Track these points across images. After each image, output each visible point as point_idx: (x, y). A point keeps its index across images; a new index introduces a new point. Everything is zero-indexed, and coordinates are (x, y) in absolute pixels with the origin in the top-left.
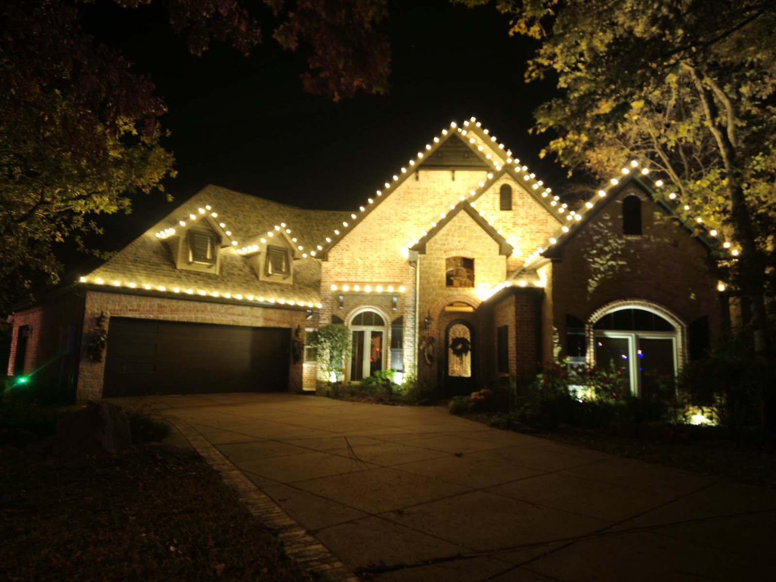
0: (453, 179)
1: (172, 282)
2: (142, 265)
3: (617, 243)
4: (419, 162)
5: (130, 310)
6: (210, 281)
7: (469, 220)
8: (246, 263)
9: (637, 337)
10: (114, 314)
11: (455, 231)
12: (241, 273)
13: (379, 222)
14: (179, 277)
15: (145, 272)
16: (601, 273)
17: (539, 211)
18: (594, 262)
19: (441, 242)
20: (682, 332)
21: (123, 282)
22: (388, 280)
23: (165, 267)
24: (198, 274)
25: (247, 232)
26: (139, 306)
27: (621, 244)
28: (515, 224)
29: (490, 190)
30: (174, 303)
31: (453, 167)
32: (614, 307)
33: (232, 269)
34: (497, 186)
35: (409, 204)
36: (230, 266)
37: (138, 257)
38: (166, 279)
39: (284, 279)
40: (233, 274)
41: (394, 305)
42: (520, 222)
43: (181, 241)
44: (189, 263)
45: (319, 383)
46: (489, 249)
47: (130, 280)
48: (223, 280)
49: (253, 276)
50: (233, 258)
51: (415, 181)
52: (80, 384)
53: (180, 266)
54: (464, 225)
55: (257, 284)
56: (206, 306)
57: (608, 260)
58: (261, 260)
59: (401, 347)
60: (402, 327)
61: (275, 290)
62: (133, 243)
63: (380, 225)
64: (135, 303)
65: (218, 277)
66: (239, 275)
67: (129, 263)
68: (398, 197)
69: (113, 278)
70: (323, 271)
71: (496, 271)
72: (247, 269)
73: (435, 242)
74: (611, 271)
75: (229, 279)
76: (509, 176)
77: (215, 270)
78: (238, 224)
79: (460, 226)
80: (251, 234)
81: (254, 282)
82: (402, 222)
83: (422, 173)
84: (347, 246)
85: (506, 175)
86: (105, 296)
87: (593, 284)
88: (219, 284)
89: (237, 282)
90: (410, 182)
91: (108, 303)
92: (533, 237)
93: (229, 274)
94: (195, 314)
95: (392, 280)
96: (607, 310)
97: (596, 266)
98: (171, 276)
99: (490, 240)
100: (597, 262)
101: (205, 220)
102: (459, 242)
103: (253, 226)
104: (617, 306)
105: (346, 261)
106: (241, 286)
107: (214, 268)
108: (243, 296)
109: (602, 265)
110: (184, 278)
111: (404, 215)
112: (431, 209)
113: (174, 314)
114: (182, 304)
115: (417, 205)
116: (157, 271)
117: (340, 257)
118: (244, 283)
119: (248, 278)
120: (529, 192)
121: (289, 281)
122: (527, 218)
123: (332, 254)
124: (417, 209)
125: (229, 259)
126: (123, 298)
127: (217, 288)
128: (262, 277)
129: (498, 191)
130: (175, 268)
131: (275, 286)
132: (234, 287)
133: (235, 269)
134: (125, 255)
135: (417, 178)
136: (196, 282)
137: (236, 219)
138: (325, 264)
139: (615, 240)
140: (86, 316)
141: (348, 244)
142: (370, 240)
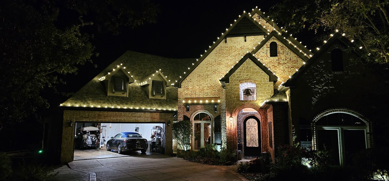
0: (245, 41)
1: (104, 103)
2: (90, 95)
3: (328, 76)
4: (226, 33)
5: (84, 118)
6: (123, 101)
7: (252, 64)
8: (143, 90)
9: (342, 129)
10: (77, 120)
11: (245, 70)
12: (140, 95)
13: (206, 66)
14: (108, 100)
15: (92, 98)
16: (319, 93)
17: (293, 56)
18: (315, 88)
19: (237, 76)
20: (370, 126)
21: (80, 105)
22: (212, 96)
23: (102, 95)
24: (118, 97)
25: (145, 73)
26: (88, 115)
27: (331, 77)
28: (279, 63)
29: (265, 46)
30: (106, 113)
31: (245, 35)
32: (327, 113)
33: (135, 94)
34: (268, 44)
35: (222, 56)
36: (135, 92)
37: (89, 91)
38: (101, 101)
39: (162, 97)
40: (136, 96)
41: (216, 109)
42: (282, 62)
43: (109, 82)
44: (113, 93)
45: (178, 150)
46: (264, 79)
47: (84, 104)
48: (130, 100)
49: (146, 97)
50: (136, 87)
51: (225, 43)
52: (62, 155)
53: (109, 94)
54: (249, 66)
55: (148, 100)
56: (121, 113)
57: (323, 86)
58: (150, 88)
59: (220, 131)
60: (220, 121)
61: (157, 103)
62: (87, 84)
63: (207, 68)
64: (87, 114)
65: (128, 98)
66: (139, 96)
67: (84, 95)
68: (216, 52)
69: (76, 103)
70: (179, 93)
71: (268, 90)
72: (143, 93)
73: (234, 76)
74: (325, 92)
75: (133, 99)
76: (275, 38)
77: (126, 95)
78: (140, 70)
79: (248, 67)
80: (146, 74)
81: (146, 99)
82: (218, 65)
83: (228, 39)
84: (191, 79)
85: (273, 37)
86: (72, 112)
87: (315, 100)
88: (128, 102)
89: (137, 100)
90: (222, 44)
91: (74, 115)
92: (289, 70)
93: (134, 96)
94: (116, 118)
95: (214, 96)
96: (324, 114)
97: (317, 90)
98: (105, 100)
99: (264, 73)
100: (317, 88)
101: (120, 70)
102: (247, 75)
103: (148, 70)
104: (330, 112)
105: (190, 87)
106: (139, 102)
107: (126, 94)
108: (140, 108)
109: (320, 89)
110: (110, 100)
111: (219, 62)
112: (234, 57)
113: (106, 118)
114: (110, 113)
115: (226, 56)
116: (98, 98)
117: (187, 86)
118: (141, 100)
119: (143, 98)
120: (286, 46)
121: (164, 98)
122: (286, 60)
123: (183, 84)
124: (226, 58)
125: (134, 88)
126: (81, 112)
127: (127, 104)
128: (150, 97)
129: (269, 46)
130: (107, 95)
131: (157, 101)
132: (136, 103)
133: (137, 93)
134: (83, 91)
135: (226, 42)
136: (116, 102)
137: (140, 67)
138: (179, 89)
139: (327, 75)
140: (64, 121)
141: (191, 78)
142: (202, 76)
